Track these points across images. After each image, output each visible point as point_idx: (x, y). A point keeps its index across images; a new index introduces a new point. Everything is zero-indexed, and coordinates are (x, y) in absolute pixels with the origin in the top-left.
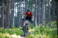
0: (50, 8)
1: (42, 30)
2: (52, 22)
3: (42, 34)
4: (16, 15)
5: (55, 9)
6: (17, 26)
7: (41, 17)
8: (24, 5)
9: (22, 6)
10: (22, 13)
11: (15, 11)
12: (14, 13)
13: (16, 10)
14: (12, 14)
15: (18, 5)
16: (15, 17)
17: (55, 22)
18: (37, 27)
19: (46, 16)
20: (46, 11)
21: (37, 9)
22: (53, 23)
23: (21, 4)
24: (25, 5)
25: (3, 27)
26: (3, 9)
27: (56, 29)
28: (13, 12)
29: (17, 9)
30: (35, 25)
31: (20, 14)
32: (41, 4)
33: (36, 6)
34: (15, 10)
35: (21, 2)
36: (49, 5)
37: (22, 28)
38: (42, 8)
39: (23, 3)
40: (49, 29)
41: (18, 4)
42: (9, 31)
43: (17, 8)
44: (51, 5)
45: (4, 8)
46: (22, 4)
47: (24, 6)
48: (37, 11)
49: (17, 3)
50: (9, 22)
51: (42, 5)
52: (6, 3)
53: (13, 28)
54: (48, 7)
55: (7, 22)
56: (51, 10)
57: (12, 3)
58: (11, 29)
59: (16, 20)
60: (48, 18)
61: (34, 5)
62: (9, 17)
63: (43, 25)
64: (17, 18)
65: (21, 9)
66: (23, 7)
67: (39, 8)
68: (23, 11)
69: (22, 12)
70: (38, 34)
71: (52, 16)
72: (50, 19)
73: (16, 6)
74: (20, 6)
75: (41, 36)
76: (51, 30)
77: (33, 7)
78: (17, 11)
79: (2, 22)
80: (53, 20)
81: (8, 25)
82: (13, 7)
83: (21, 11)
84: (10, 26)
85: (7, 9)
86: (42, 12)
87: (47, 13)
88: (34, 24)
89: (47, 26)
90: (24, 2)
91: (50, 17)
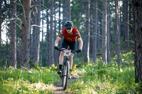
0: (118, 21)
1: (102, 72)
2: (125, 53)
3: (102, 81)
4: (44, 38)
5: (131, 23)
6: (45, 63)
7: (99, 43)
8: (62, 15)
9: (57, 17)
10: (57, 34)
11: (41, 30)
12: (39, 33)
13: (43, 27)
14: (34, 36)
15: (47, 17)
16: (42, 43)
17: (130, 53)
18: (90, 64)
19: (111, 40)
20: (111, 29)
21: (91, 24)
22: (127, 56)
23: (55, 13)
24: (64, 16)
25: (16, 66)
26: (14, 24)
27: (133, 68)
28: (37, 31)
29: (45, 25)
30: (86, 60)
31: (53, 35)
32: (100, 14)
33: (88, 19)
34: (41, 26)
35: (55, 9)
36: (117, 15)
37: (56, 68)
38: (101, 22)
39: (60, 12)
40: (117, 69)
41: (48, 14)
42: (29, 74)
43: (45, 21)
44: (120, 14)
45: (18, 22)
46: (58, 14)
47: (62, 18)
48: (91, 29)
49: (45, 12)
50: (28, 55)
51: (102, 14)
52: (21, 11)
53: (36, 68)
54: (115, 20)
55: (25, 54)
56: (122, 26)
57: (35, 10)
58: (32, 70)
59: (44, 50)
60: (114, 43)
61: (83, 16)
62: (28, 43)
63: (105, 61)
64: (45, 46)
65: (55, 26)
66: (60, 20)
67: (94, 22)
68: (60, 29)
69: (58, 30)
70: (92, 79)
71: (124, 40)
72: (119, 47)
73: (43, 18)
74: (52, 17)
75: (99, 84)
76: (121, 70)
77: (82, 21)
78: (45, 30)
79: (13, 54)
80: (125, 48)
81: (26, 61)
82: (36, 20)
83: (55, 28)
84: (30, 62)
85: (23, 25)
86: (102, 32)
87: (112, 32)
88: (83, 58)
89: (112, 62)
90: (61, 10)
91: (119, 43)
